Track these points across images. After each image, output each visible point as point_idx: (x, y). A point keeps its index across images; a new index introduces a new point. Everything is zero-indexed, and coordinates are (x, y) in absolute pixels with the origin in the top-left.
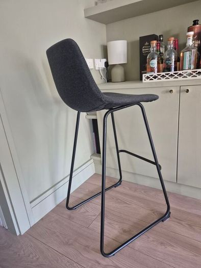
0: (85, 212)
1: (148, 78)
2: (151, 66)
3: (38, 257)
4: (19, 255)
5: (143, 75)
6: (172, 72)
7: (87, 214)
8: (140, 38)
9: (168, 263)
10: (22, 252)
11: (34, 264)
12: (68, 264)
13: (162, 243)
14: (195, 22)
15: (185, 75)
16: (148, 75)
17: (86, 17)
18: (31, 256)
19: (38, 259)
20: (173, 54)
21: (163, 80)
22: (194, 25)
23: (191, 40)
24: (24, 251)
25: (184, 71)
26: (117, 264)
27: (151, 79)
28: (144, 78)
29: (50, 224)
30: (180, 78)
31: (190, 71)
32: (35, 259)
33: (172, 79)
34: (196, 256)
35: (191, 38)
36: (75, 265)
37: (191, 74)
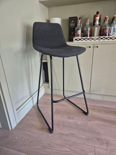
0: (46, 113)
1: (76, 40)
2: (78, 33)
3: (28, 138)
4: (16, 139)
5: (74, 38)
6: (88, 37)
7: (47, 113)
8: (69, 17)
9: (94, 128)
10: (17, 138)
11: (27, 142)
12: (46, 138)
13: (89, 120)
14: (98, 13)
15: (95, 39)
16: (76, 38)
17: (39, 2)
18: (23, 139)
19: (28, 139)
20: (89, 28)
21: (84, 41)
22: (97, 14)
23: (98, 21)
24: (18, 137)
25: (94, 37)
26: (72, 132)
27: (78, 41)
28: (74, 40)
29: (29, 121)
30: (93, 41)
31: (97, 37)
32: (26, 139)
33: (88, 41)
34: (105, 123)
35: (98, 20)
36: (51, 137)
37: (97, 39)
